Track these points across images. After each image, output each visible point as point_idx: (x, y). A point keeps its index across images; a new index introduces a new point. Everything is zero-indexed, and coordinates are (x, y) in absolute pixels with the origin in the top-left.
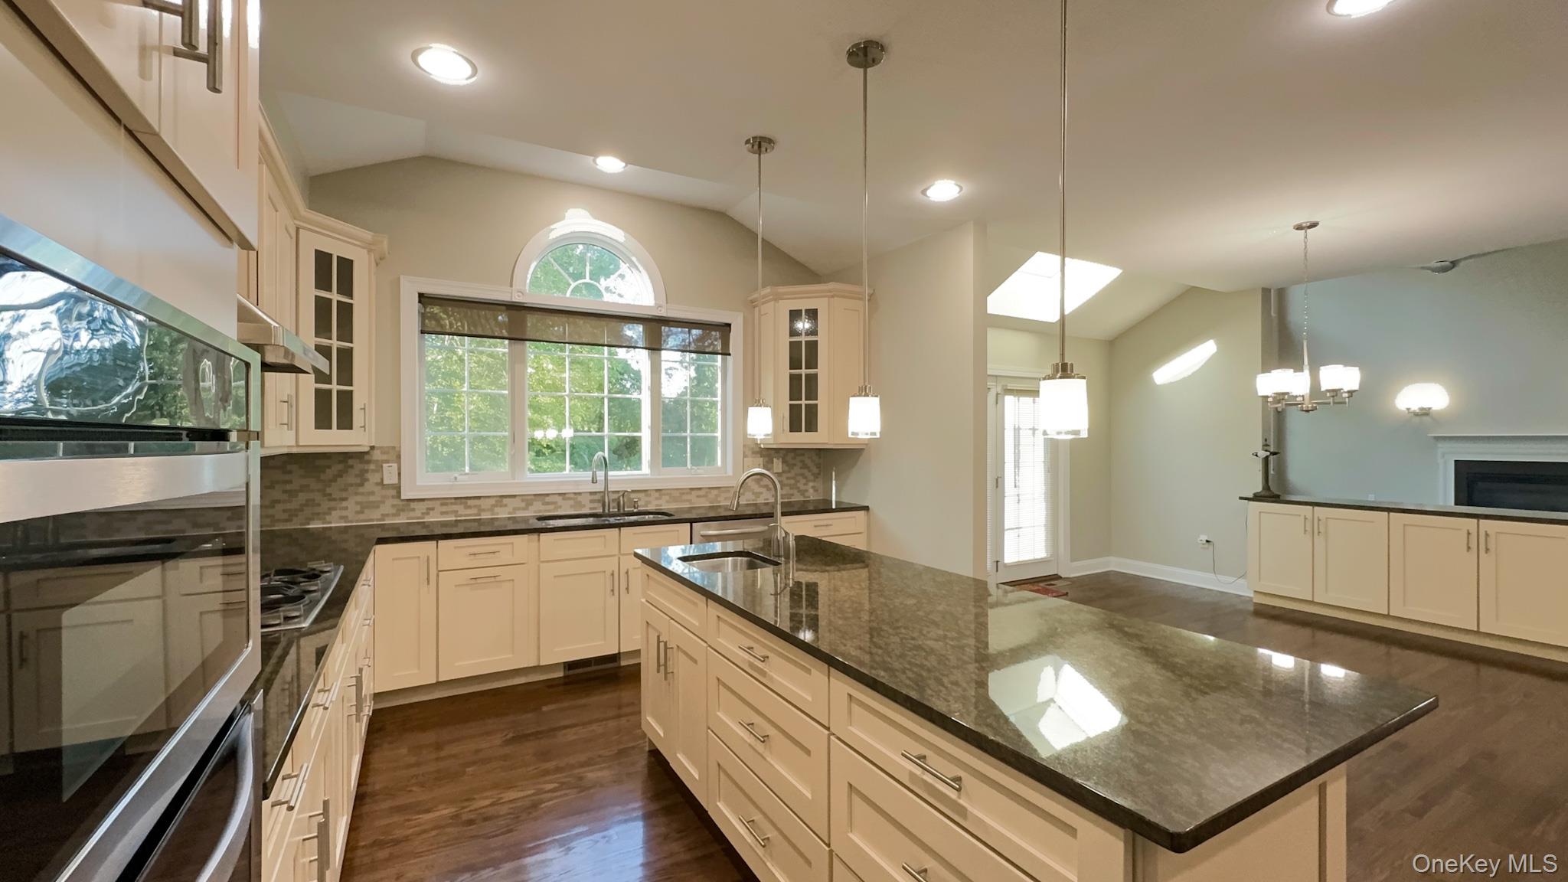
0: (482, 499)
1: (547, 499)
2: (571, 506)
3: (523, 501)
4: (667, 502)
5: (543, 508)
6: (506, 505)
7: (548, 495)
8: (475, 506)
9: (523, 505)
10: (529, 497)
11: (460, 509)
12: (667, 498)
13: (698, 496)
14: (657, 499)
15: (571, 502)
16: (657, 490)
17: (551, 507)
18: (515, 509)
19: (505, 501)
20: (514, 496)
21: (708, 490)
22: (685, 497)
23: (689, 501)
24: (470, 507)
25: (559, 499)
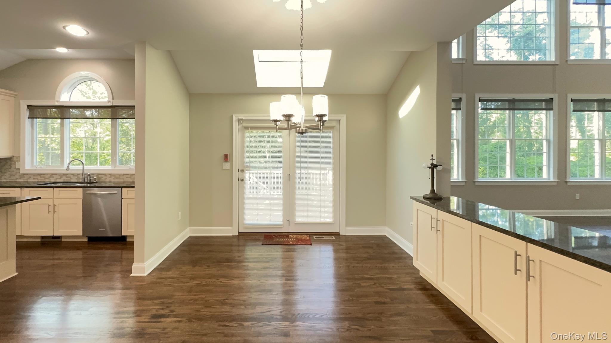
0: (46, 175)
1: (68, 176)
2: (76, 179)
3: (59, 176)
4: (114, 179)
5: (66, 179)
6: (53, 177)
7: (68, 174)
8: (44, 177)
9: (59, 177)
10: (62, 175)
11: (39, 178)
12: (114, 177)
13: (127, 177)
14: (109, 177)
15: (76, 177)
16: (109, 174)
17: (69, 179)
18: (57, 179)
19: (53, 176)
20: (56, 174)
21: (131, 175)
22: (121, 177)
23: (123, 179)
24: (42, 177)
25: (71, 176)
